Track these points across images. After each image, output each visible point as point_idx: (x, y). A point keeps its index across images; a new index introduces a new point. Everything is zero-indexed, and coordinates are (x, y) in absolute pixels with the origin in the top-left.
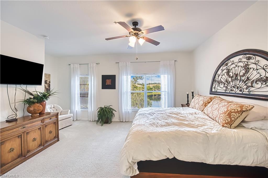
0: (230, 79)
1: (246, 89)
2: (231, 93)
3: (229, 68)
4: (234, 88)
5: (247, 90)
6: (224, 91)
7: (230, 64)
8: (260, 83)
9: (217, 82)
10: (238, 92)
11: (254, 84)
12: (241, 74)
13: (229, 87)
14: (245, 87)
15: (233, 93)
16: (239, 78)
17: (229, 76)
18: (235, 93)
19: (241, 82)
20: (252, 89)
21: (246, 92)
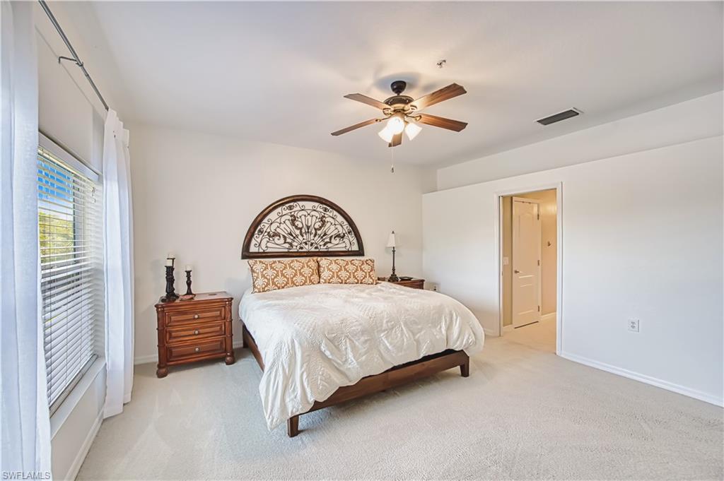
0: (298, 232)
1: (324, 245)
2: (301, 252)
3: (295, 215)
4: (306, 244)
5: (325, 247)
6: (286, 250)
7: (298, 208)
8: (338, 239)
9: (266, 234)
10: (313, 250)
11: (333, 240)
12: (317, 226)
13: (295, 244)
14: (322, 243)
15: (304, 252)
16: (314, 231)
17: (297, 228)
18: (309, 252)
19: (317, 236)
20: (329, 245)
21: (323, 249)
